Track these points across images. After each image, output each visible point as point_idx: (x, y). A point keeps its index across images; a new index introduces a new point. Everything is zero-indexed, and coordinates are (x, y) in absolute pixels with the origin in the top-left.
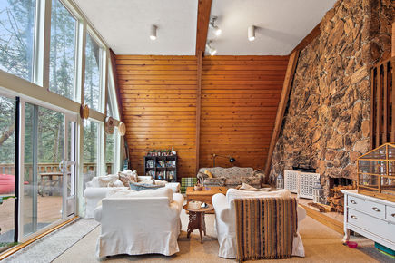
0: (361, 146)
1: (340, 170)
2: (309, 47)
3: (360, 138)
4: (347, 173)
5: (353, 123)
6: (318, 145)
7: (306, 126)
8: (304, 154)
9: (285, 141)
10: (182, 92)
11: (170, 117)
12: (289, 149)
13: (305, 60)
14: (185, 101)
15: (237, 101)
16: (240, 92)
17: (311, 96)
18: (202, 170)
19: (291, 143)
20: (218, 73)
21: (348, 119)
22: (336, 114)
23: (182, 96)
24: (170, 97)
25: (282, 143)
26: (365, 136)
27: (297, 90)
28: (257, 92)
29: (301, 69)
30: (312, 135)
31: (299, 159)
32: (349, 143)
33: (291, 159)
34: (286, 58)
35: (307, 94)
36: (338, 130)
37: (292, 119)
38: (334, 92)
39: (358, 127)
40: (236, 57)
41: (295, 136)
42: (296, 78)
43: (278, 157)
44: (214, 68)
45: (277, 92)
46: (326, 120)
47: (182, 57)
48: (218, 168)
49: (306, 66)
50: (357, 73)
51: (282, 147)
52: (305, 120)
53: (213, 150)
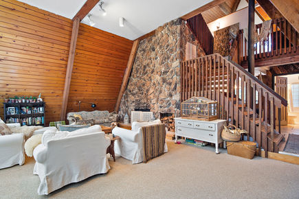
0: (177, 97)
1: (166, 109)
2: (146, 40)
3: (176, 93)
4: (170, 110)
5: (173, 86)
6: (152, 96)
7: (144, 85)
8: (143, 101)
9: (129, 93)
10: (56, 46)
11: (39, 66)
12: (131, 98)
13: (143, 46)
14: (57, 54)
15: (101, 63)
16: (103, 56)
17: (147, 68)
18: (70, 114)
19: (133, 95)
20: (89, 39)
21: (170, 84)
22: (164, 81)
23: (54, 50)
24: (41, 47)
25: (127, 94)
26: (178, 93)
27: (138, 63)
28: (115, 59)
29: (141, 51)
30: (148, 91)
31: (139, 104)
32: (171, 95)
33: (134, 104)
34: (132, 42)
35: (145, 67)
36: (166, 89)
37: (134, 80)
38: (163, 69)
39: (175, 88)
40: (103, 31)
41: (136, 90)
42: (137, 56)
43: (124, 103)
44: (86, 34)
45: (125, 61)
46: (159, 83)
47: (59, 16)
48: (84, 112)
49: (144, 50)
50: (175, 63)
51: (127, 96)
52: (143, 81)
53: (78, 98)
